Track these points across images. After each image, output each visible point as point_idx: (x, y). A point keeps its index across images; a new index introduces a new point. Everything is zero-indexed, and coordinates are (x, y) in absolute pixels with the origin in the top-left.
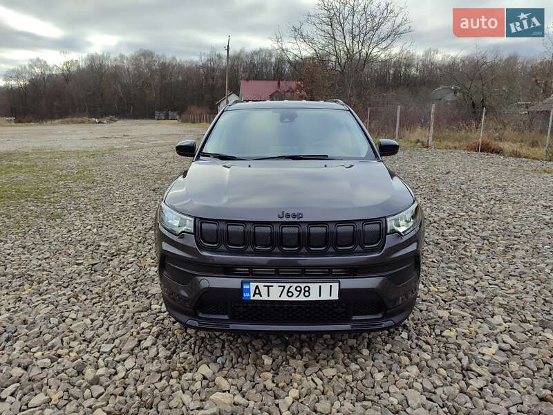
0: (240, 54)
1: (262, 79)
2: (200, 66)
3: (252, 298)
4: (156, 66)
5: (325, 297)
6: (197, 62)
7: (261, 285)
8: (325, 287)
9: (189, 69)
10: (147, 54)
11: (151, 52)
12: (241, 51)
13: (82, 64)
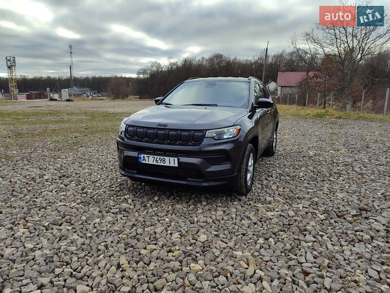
0: (282, 53)
1: (298, 71)
2: (253, 63)
3: (142, 162)
4: (223, 64)
5: (172, 165)
6: (251, 60)
7: (145, 156)
8: (172, 159)
9: (245, 65)
10: (218, 56)
11: (221, 55)
12: (283, 51)
13: (180, 64)
